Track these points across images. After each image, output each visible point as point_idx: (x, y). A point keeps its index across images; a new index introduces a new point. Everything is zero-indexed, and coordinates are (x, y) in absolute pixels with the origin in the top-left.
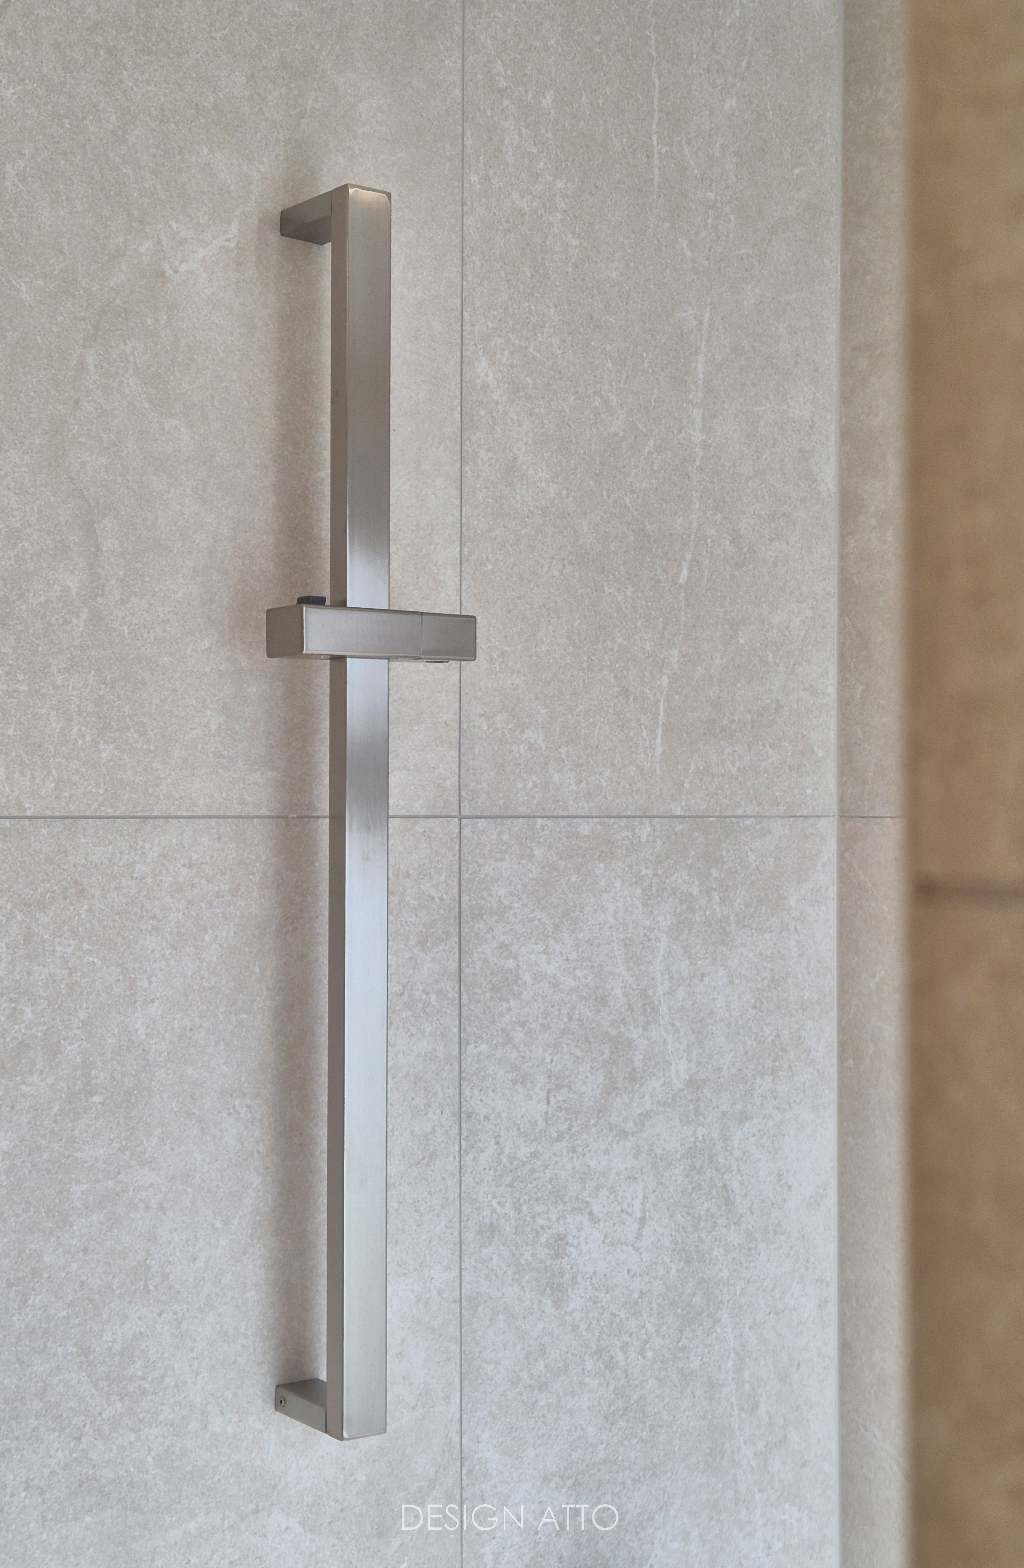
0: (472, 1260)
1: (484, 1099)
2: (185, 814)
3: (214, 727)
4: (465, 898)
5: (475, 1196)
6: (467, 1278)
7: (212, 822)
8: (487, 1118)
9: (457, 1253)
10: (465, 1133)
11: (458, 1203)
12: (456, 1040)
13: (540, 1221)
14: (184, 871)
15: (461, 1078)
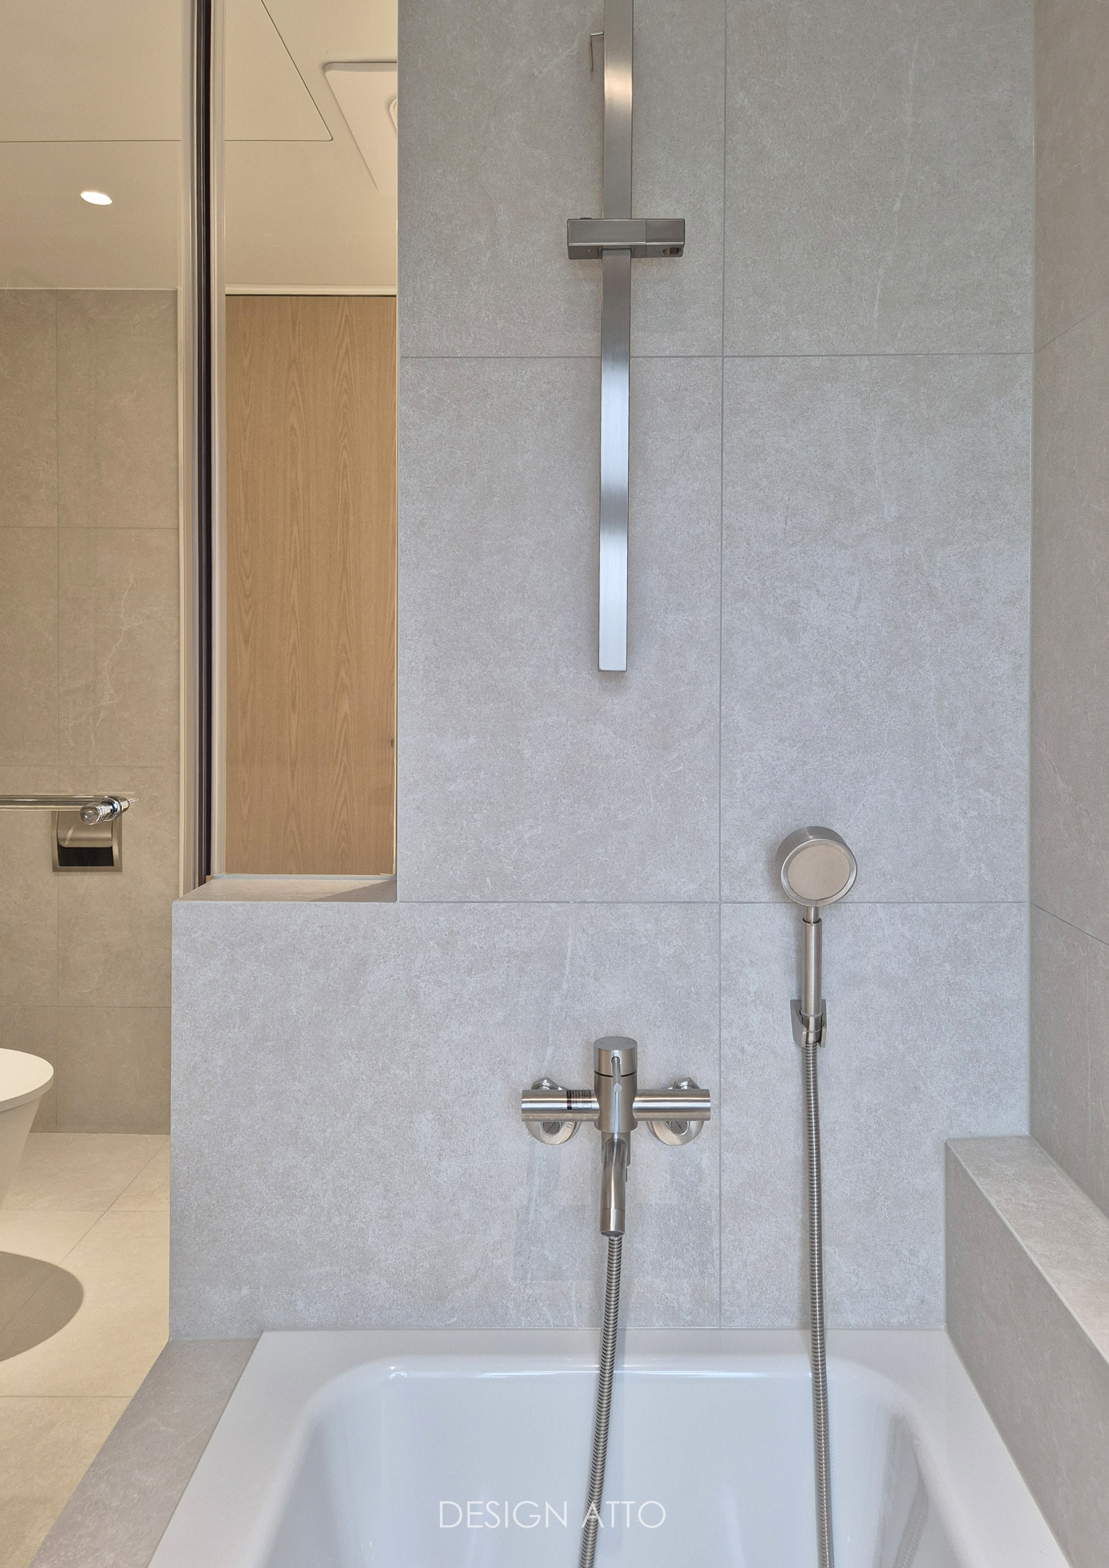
0: (729, 608)
1: (739, 518)
2: (545, 356)
3: (562, 310)
4: (726, 403)
5: (732, 573)
6: (725, 618)
7: (562, 360)
8: (741, 529)
9: (719, 603)
10: (725, 536)
11: (720, 575)
12: (719, 483)
13: (779, 592)
14: (545, 386)
15: (722, 506)
